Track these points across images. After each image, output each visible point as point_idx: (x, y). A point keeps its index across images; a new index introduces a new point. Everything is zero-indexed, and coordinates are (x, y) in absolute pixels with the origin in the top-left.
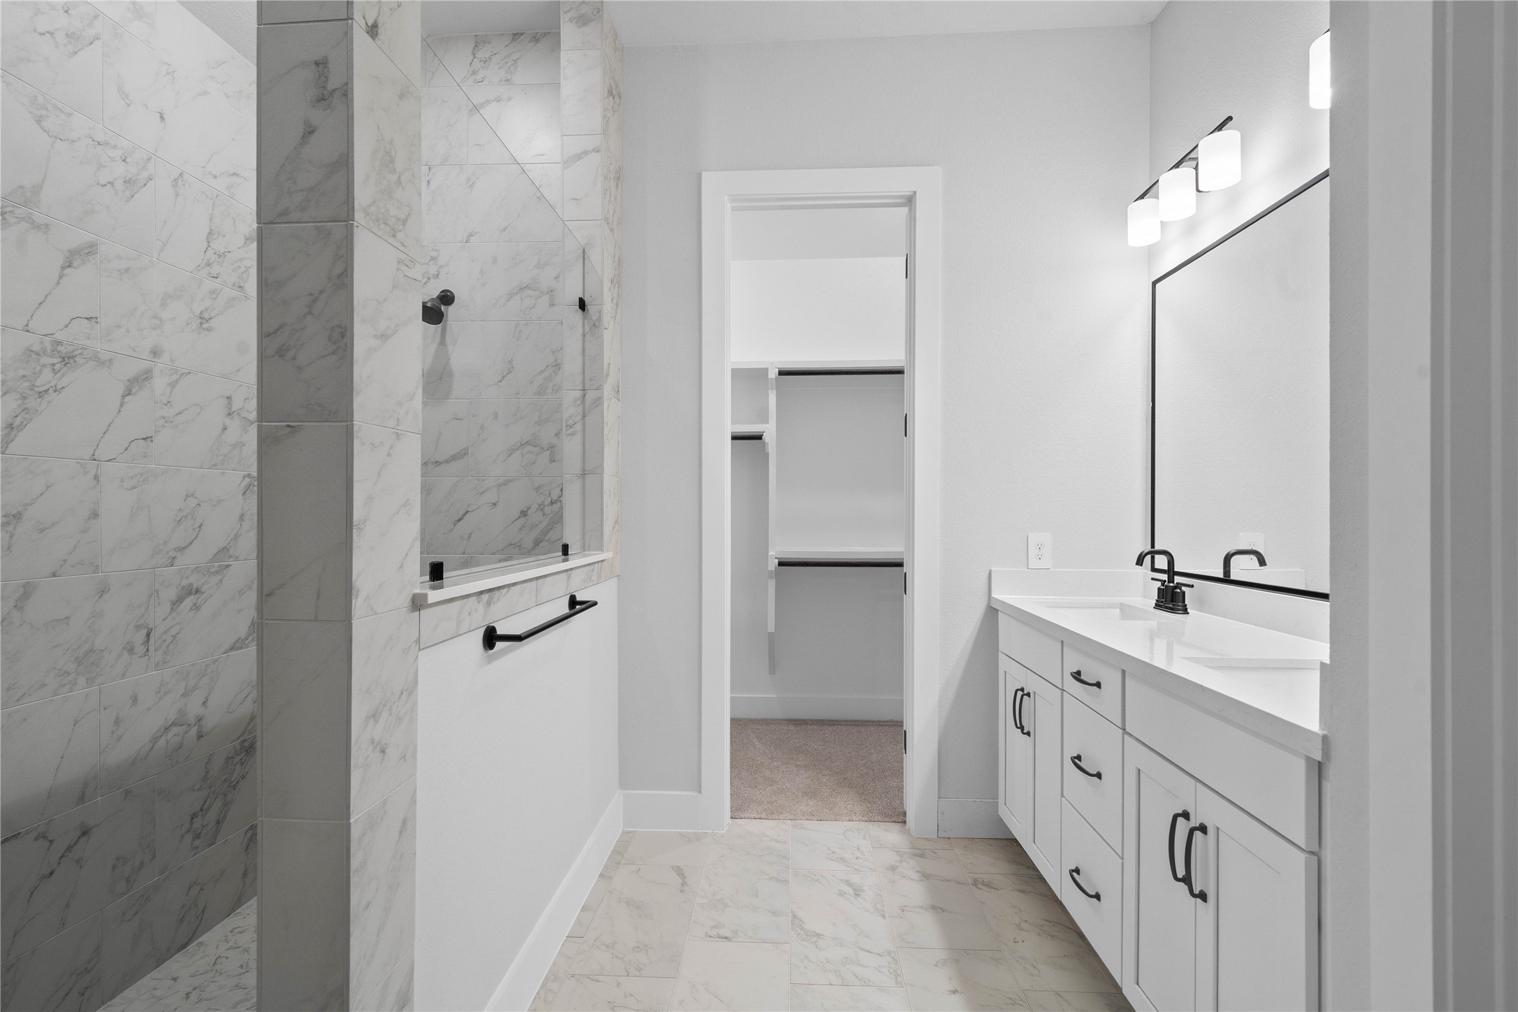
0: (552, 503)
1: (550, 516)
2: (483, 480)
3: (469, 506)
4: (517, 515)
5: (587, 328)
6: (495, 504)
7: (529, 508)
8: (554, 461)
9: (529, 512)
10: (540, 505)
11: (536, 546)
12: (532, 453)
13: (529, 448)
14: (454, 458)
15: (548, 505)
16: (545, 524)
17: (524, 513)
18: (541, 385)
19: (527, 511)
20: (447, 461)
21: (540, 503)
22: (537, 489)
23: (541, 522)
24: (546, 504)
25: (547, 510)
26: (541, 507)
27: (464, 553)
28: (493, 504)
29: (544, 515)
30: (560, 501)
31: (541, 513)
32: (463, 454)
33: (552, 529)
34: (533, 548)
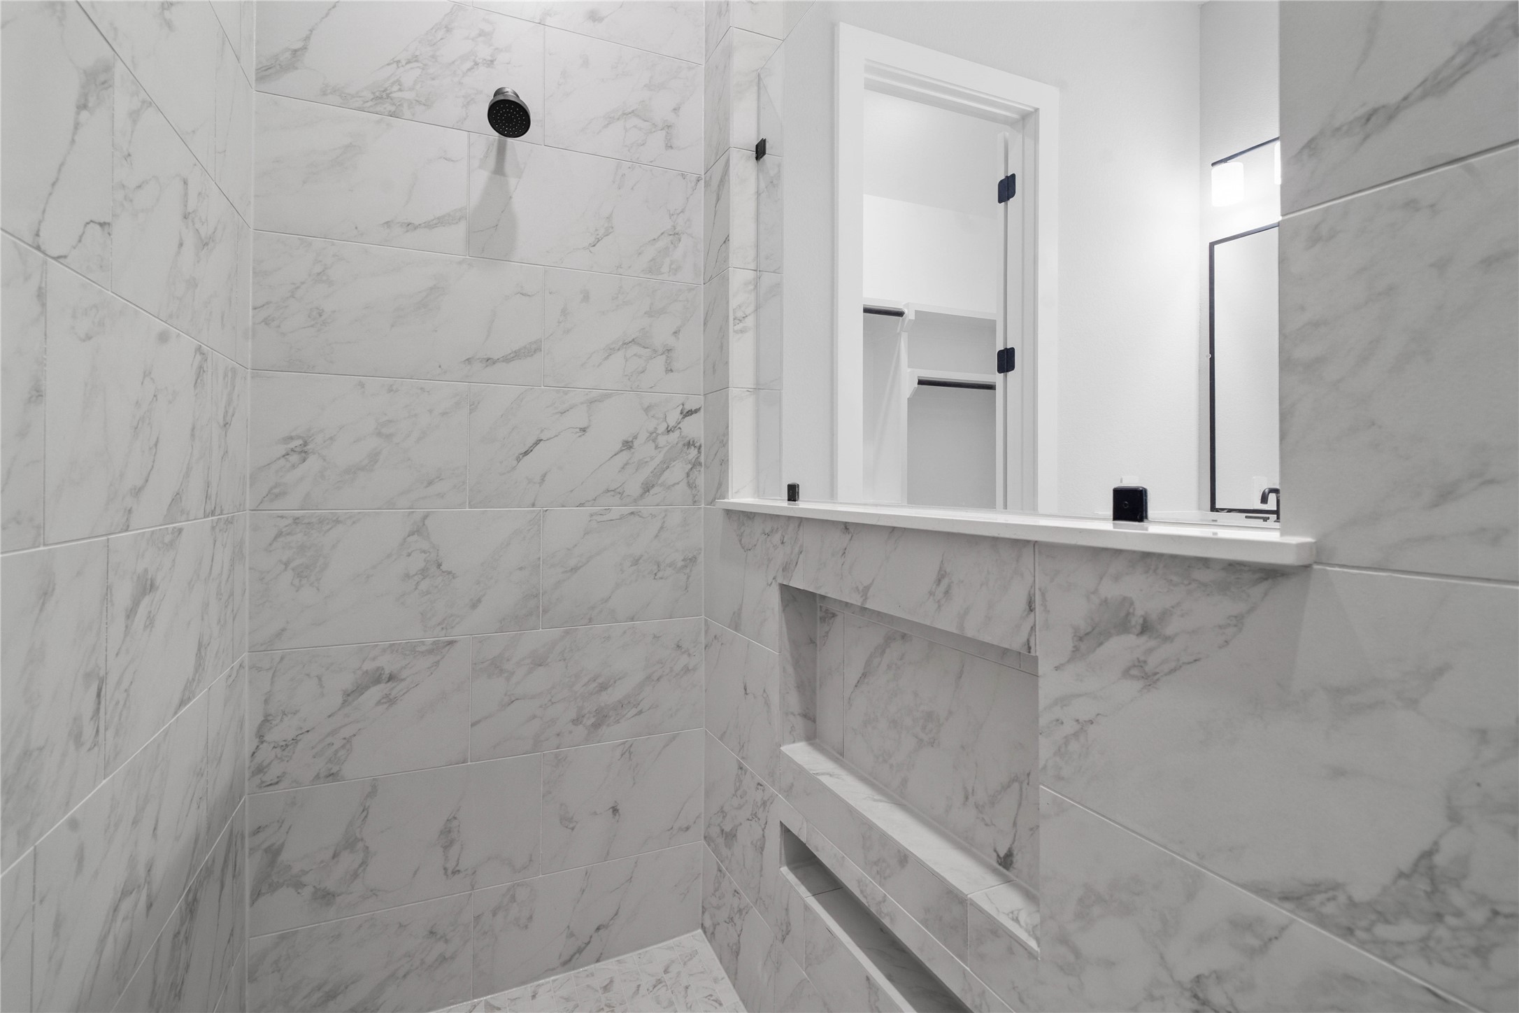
0: (668, 431)
1: (666, 449)
2: (566, 393)
3: (542, 431)
4: (618, 446)
5: (763, 185)
6: (584, 430)
7: (635, 437)
8: (671, 370)
9: (636, 443)
10: (651, 434)
11: (645, 492)
12: (640, 357)
13: (635, 349)
14: (517, 355)
15: (663, 434)
16: (659, 458)
17: (628, 445)
18: (653, 260)
19: (632, 441)
20: (507, 359)
21: (651, 429)
22: (647, 410)
23: (652, 458)
24: (659, 431)
25: (662, 440)
26: (653, 436)
27: (533, 505)
28: (581, 429)
29: (657, 447)
30: (680, 428)
31: (653, 446)
32: (531, 350)
33: (668, 467)
34: (642, 496)
